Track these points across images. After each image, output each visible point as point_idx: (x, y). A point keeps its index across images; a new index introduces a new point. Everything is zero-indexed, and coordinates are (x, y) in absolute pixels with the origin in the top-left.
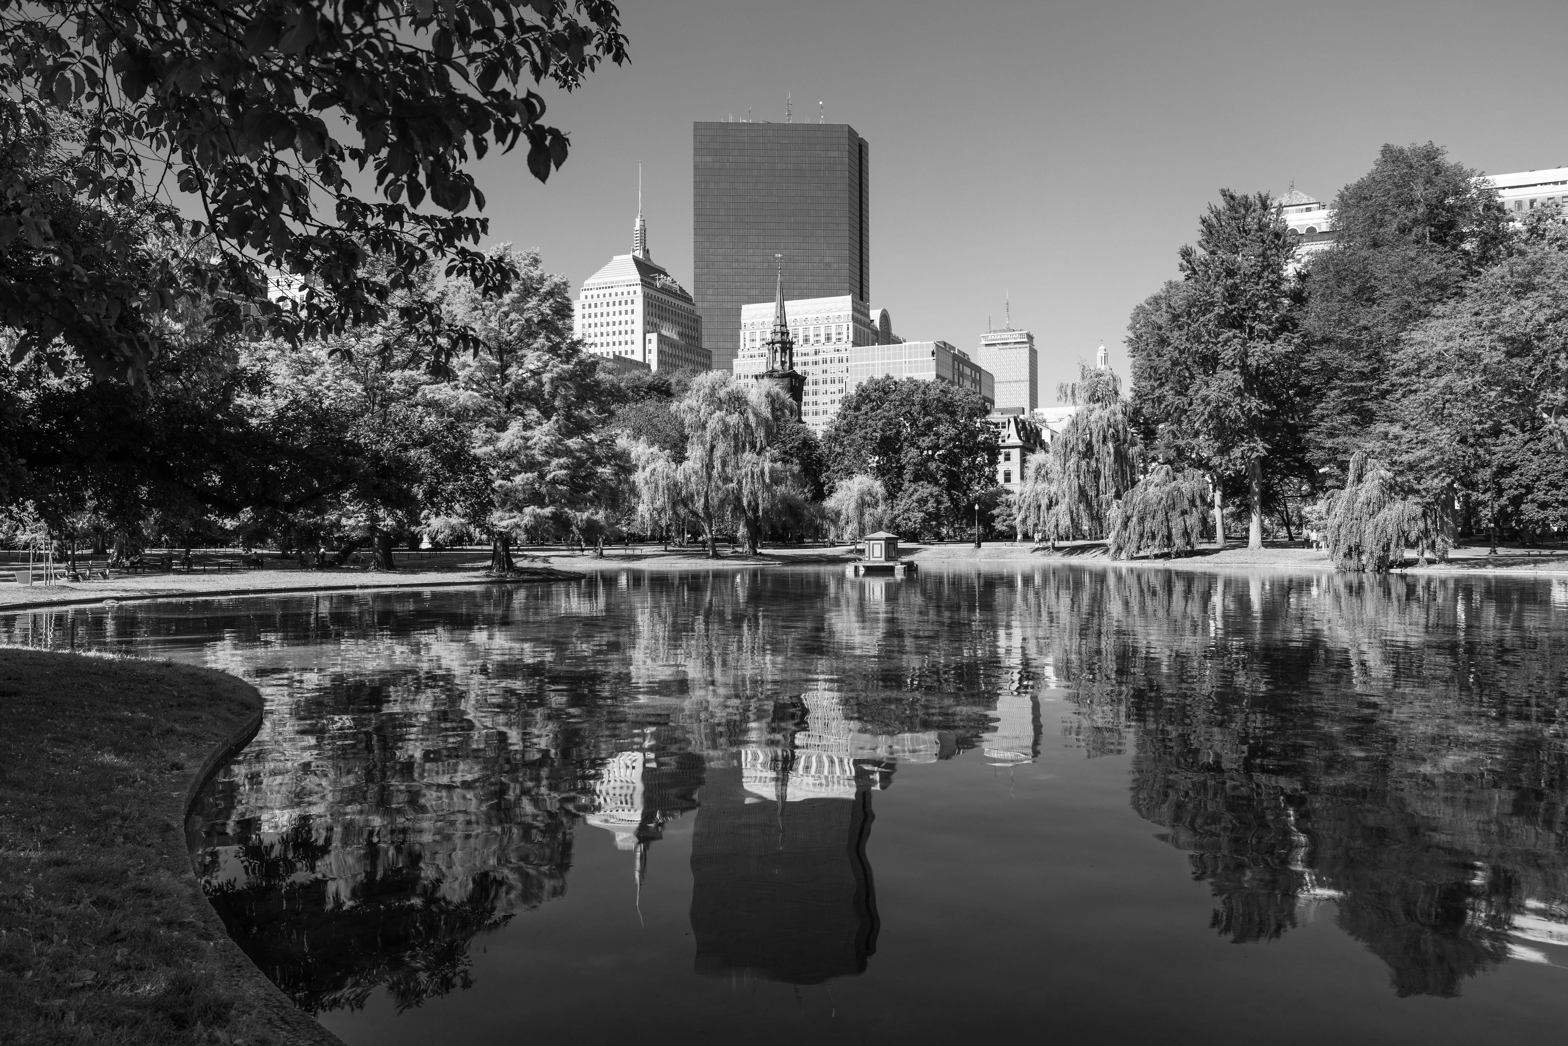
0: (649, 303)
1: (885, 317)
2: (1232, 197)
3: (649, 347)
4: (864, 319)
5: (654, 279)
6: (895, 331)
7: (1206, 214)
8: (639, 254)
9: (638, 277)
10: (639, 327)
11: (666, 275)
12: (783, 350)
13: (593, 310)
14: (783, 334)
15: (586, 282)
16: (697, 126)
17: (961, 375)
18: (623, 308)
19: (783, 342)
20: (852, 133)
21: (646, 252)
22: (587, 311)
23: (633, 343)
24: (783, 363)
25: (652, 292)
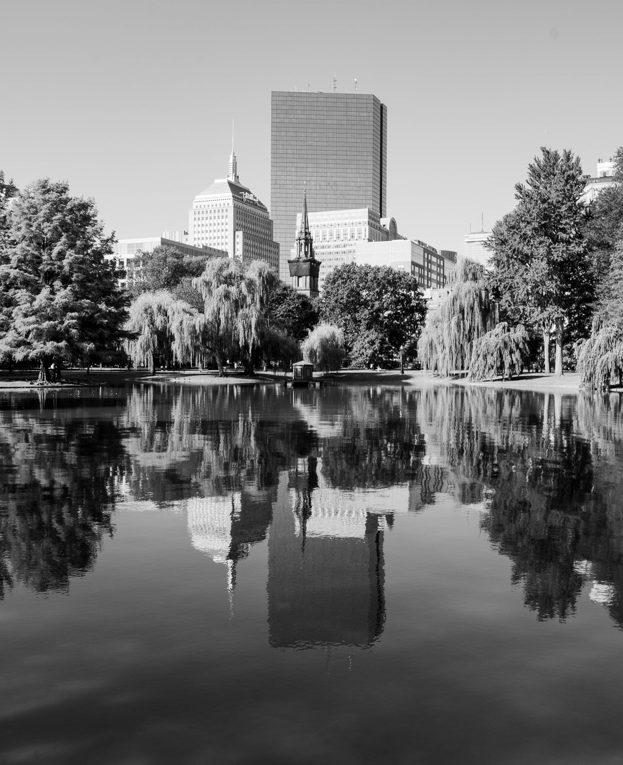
0: (238, 211)
1: (393, 223)
2: (548, 152)
3: (237, 240)
4: (376, 224)
5: (242, 195)
6: (399, 232)
7: (533, 162)
8: (232, 179)
9: (231, 194)
10: (231, 227)
11: (250, 193)
12: (306, 244)
13: (201, 216)
14: (306, 233)
15: (197, 197)
16: (275, 95)
17: (429, 262)
18: (221, 214)
19: (306, 239)
20: (375, 100)
21: (237, 177)
22: (197, 216)
23: (226, 237)
24: (306, 253)
25: (240, 204)
